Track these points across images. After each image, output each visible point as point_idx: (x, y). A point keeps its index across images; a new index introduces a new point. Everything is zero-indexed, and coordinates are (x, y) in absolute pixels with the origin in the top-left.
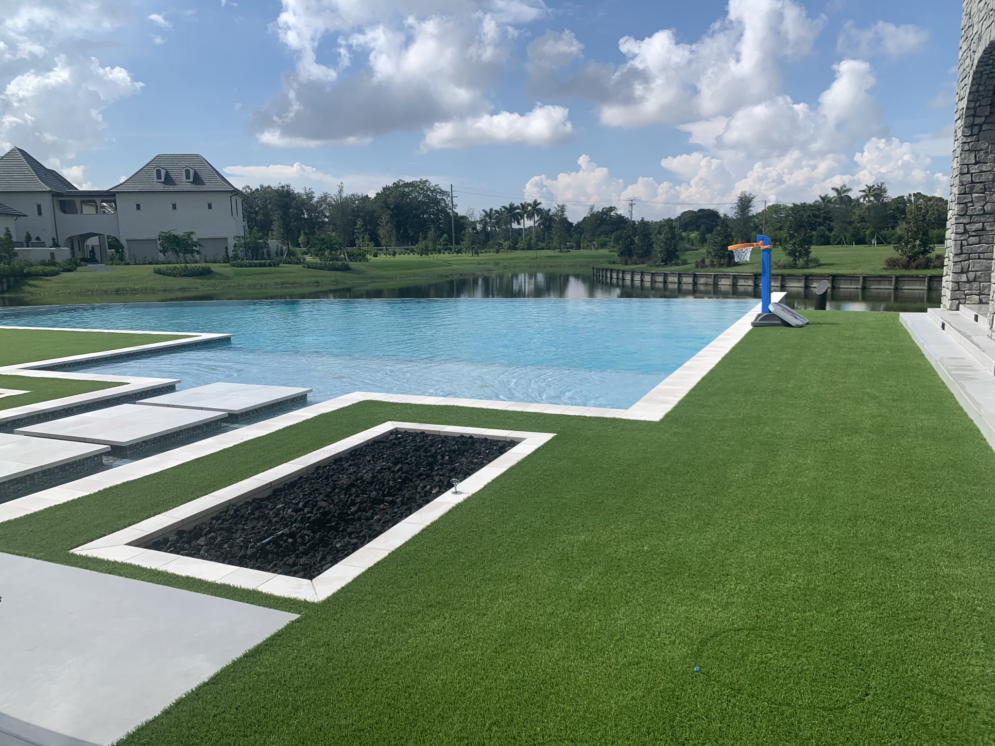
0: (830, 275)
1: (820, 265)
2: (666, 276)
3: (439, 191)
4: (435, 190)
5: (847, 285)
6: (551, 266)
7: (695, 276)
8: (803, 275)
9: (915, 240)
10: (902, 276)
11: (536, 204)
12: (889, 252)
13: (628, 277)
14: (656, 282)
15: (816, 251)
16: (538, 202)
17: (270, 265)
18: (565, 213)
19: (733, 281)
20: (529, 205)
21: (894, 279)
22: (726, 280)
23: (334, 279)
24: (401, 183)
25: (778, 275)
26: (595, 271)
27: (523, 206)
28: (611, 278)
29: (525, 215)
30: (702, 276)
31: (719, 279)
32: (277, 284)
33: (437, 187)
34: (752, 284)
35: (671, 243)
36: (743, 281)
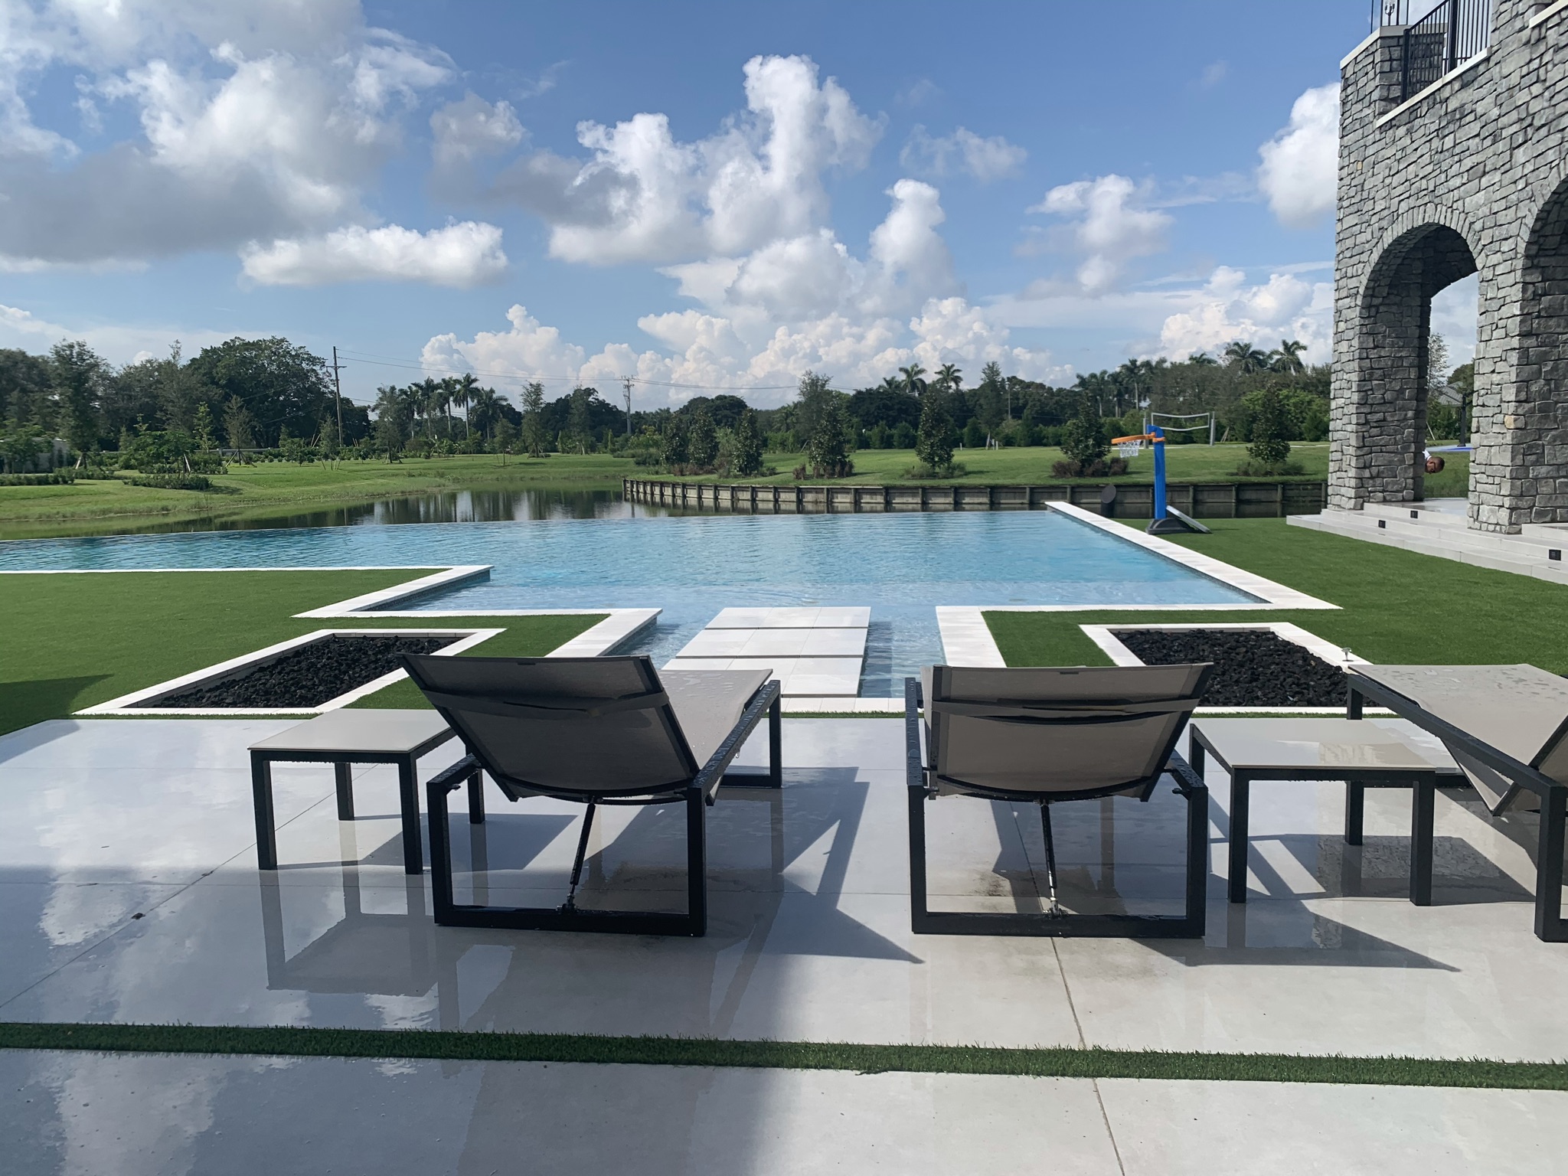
0: (987, 487)
1: (967, 474)
2: (754, 491)
3: (306, 356)
4: (297, 355)
5: (1010, 499)
6: (532, 479)
7: (800, 492)
8: (951, 487)
9: (1087, 438)
10: (1079, 486)
11: (469, 380)
12: (1054, 454)
13: (692, 494)
14: (739, 500)
15: (960, 456)
16: (473, 377)
17: (56, 482)
18: (542, 396)
19: (855, 497)
20: (457, 381)
21: (1068, 490)
22: (844, 495)
23: (193, 502)
24: (237, 343)
25: (917, 488)
26: (628, 485)
27: (448, 384)
28: (662, 495)
29: (451, 399)
30: (809, 491)
31: (835, 495)
32: (93, 512)
34: (882, 501)
35: (752, 442)
36: (868, 496)
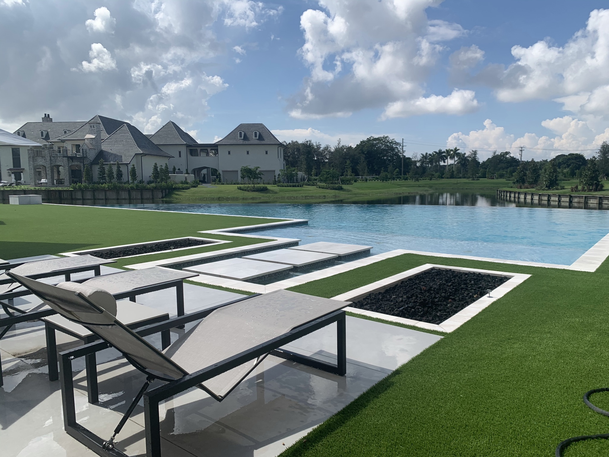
2: (549, 196)
3: (395, 142)
4: (392, 142)
7: (571, 197)
11: (456, 150)
14: (542, 200)
16: (458, 148)
17: (298, 186)
18: (477, 155)
19: (600, 201)
20: (452, 150)
22: (594, 200)
24: (372, 139)
26: (498, 192)
27: (448, 151)
28: (510, 197)
29: (449, 157)
30: (576, 197)
31: (589, 200)
32: (303, 197)
33: (393, 140)
35: (553, 175)
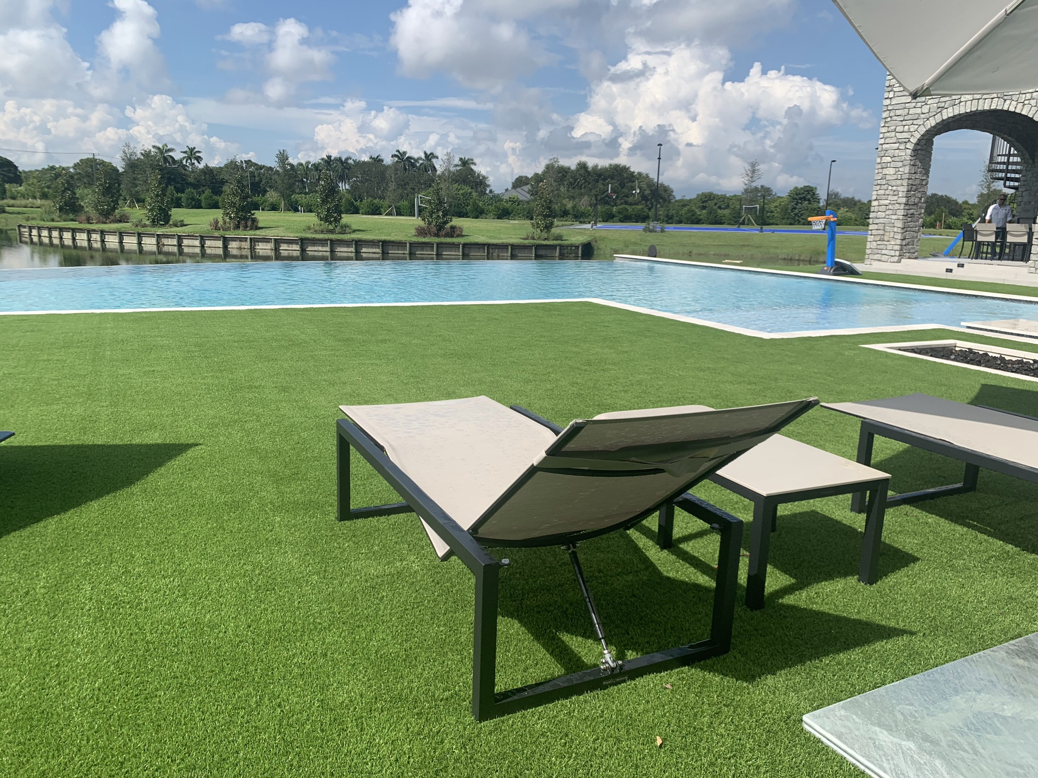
1: (354, 231)
12: (413, 221)
13: (112, 239)
14: (165, 245)
22: (265, 244)
35: (162, 199)
36: (285, 245)
